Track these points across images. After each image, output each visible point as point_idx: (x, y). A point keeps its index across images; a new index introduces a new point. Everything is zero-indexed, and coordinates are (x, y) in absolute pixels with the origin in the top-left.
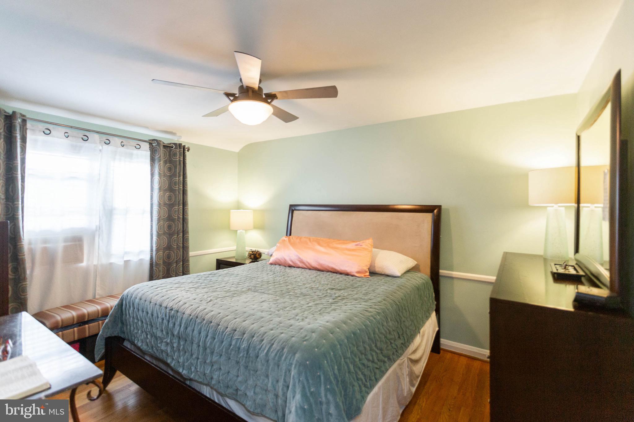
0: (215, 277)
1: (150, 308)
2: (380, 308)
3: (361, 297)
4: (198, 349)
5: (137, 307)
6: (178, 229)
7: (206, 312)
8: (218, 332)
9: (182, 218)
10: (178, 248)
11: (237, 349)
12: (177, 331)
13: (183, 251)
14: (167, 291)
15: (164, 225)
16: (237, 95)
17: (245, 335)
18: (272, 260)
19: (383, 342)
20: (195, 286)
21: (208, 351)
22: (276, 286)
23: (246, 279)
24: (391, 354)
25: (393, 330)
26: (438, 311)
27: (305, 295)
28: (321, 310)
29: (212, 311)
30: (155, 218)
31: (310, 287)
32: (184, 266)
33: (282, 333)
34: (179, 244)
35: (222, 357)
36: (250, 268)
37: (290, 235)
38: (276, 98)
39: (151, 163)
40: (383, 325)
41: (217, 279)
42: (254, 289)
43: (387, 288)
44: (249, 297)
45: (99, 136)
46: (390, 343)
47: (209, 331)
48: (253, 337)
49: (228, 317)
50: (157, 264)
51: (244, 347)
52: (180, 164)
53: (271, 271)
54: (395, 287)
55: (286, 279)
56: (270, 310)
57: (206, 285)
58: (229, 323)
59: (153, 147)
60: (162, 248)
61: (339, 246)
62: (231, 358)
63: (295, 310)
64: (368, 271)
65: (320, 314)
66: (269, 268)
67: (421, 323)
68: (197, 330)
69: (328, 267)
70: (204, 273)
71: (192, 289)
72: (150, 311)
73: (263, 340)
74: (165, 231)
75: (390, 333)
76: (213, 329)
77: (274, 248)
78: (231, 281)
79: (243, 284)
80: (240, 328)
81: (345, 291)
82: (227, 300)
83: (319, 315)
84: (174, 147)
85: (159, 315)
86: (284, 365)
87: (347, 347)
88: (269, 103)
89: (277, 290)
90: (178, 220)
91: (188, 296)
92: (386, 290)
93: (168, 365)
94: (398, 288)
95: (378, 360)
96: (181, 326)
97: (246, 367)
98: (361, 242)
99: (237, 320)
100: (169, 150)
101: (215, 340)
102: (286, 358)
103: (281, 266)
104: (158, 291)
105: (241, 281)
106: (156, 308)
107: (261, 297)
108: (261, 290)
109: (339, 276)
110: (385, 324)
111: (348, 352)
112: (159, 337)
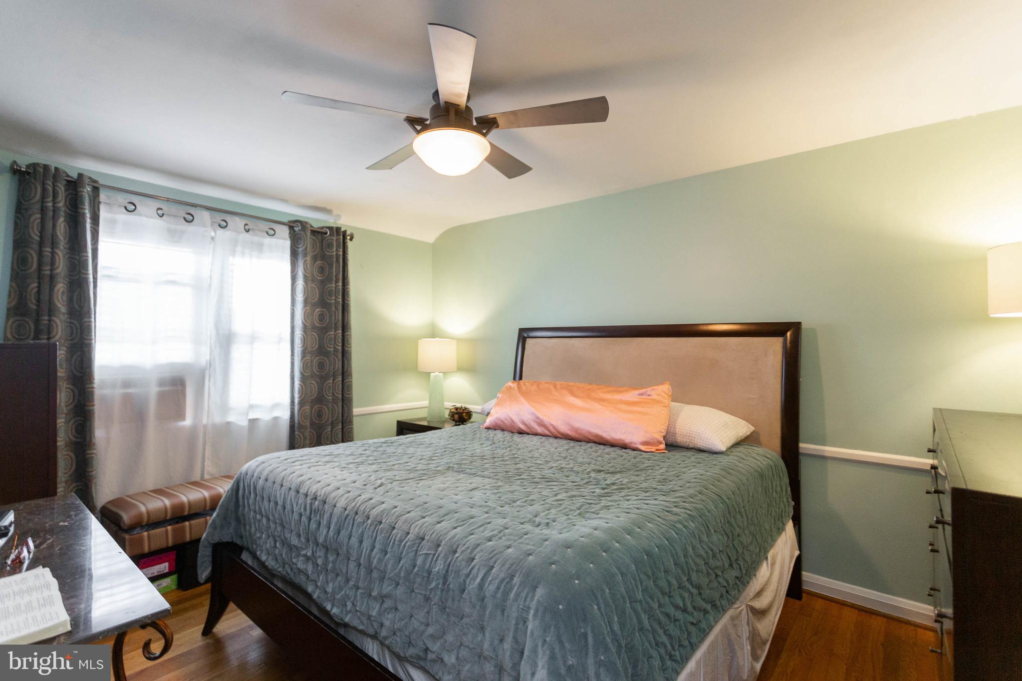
0: (391, 447)
1: (281, 495)
2: (694, 507)
3: (655, 487)
4: (358, 570)
5: (261, 493)
6: (334, 369)
7: (373, 504)
8: (392, 540)
9: (341, 351)
10: (334, 400)
11: (425, 574)
12: (323, 536)
13: (343, 406)
14: (309, 468)
15: (312, 362)
16: (428, 122)
17: (440, 549)
18: (489, 421)
19: (702, 572)
20: (356, 461)
21: (375, 574)
22: (496, 464)
23: (445, 451)
24: (718, 597)
25: (720, 551)
26: (797, 520)
27: (550, 480)
28: (581, 506)
29: (383, 503)
30: (298, 351)
31: (557, 467)
32: (345, 430)
33: (509, 547)
34: (336, 394)
35: (399, 587)
36: (451, 435)
37: (521, 378)
38: (495, 126)
39: (291, 260)
40: (701, 541)
41: (395, 451)
42: (459, 468)
43: (702, 472)
44: (447, 481)
45: (210, 215)
46: (714, 576)
47: (376, 538)
48: (455, 552)
49: (409, 514)
50: (301, 426)
51: (439, 570)
52: (338, 261)
53: (488, 439)
54: (717, 470)
55: (514, 452)
56: (486, 504)
57: (376, 460)
58: (411, 525)
59: (296, 233)
60: (310, 400)
61: (608, 396)
62: (416, 591)
63: (532, 505)
64: (664, 442)
65: (580, 514)
66: (484, 435)
67: (770, 541)
68: (356, 536)
69: (590, 432)
70: (376, 440)
71: (351, 466)
72: (280, 500)
73: (473, 559)
74: (314, 373)
75: (714, 556)
76: (383, 535)
77: (494, 401)
78: (419, 453)
79: (439, 459)
80: (431, 535)
81: (623, 475)
82: (409, 485)
83: (578, 516)
84: (328, 233)
85: (295, 507)
86: (514, 609)
87: (635, 580)
88: (485, 135)
89: (499, 470)
90: (334, 354)
91: (344, 477)
92: (701, 475)
93: (309, 596)
94: (723, 473)
95: (694, 608)
96: (329, 528)
97: (443, 609)
98: (649, 389)
99: (426, 519)
100: (320, 238)
101: (388, 556)
102: (518, 595)
103: (505, 432)
104: (295, 467)
105: (437, 455)
106: (289, 496)
107: (470, 481)
108: (470, 469)
109: (608, 449)
110: (705, 538)
111: (638, 591)
112: (294, 545)
